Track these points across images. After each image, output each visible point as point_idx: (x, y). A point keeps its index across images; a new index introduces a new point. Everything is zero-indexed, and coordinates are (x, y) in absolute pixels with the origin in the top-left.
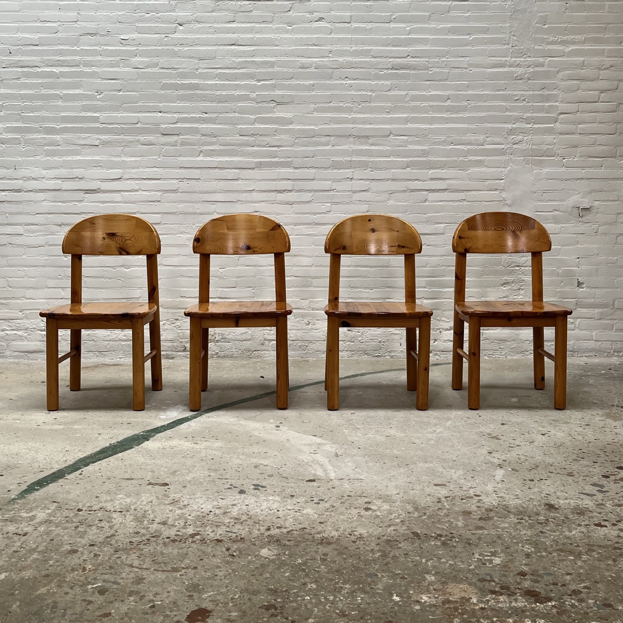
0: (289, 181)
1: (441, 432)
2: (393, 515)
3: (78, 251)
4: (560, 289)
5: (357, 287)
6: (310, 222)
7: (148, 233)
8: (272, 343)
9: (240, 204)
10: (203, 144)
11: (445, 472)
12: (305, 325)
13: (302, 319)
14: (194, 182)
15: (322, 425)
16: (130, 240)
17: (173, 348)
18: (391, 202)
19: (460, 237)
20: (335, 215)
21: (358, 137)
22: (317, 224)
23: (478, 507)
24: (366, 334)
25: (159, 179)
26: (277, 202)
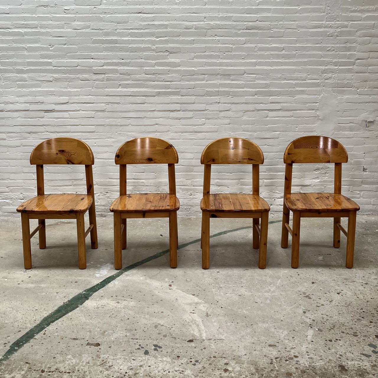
0: (179, 104)
1: (274, 292)
2: (242, 376)
3: (40, 162)
4: (352, 173)
6: (192, 131)
7: (85, 151)
9: (146, 119)
10: (121, 80)
11: (275, 333)
13: (187, 192)
14: (116, 105)
15: (198, 284)
16: (74, 154)
17: (105, 210)
18: (245, 118)
19: (289, 154)
20: (208, 126)
21: (224, 75)
22: (196, 132)
23: (296, 368)
25: (93, 103)
26: (170, 118)
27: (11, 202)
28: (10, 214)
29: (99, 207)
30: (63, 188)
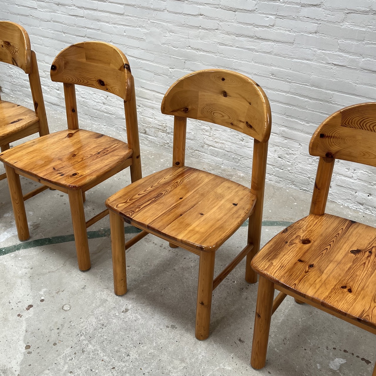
5: (293, 117)
8: (210, 148)
12: (239, 140)
13: (237, 134)
22: (258, 38)
24: (296, 165)
26: (221, 6)
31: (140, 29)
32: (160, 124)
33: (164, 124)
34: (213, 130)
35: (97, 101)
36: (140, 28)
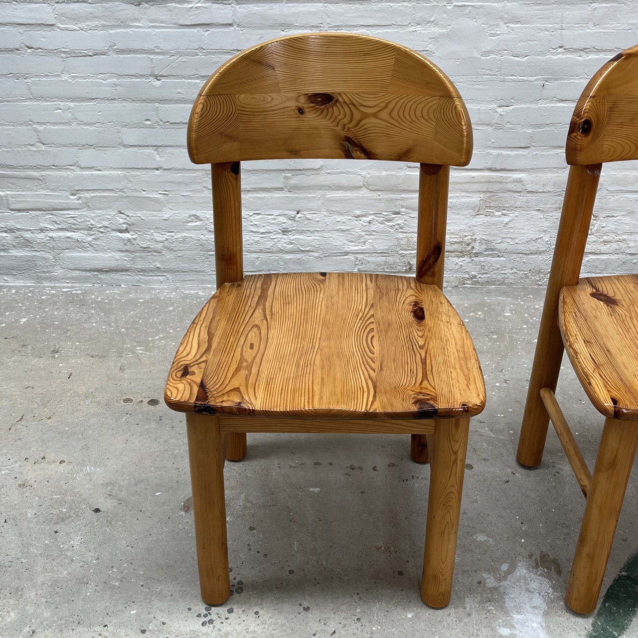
27: (90, 239)
28: (88, 274)
29: (367, 259)
30: (255, 198)
31: (418, 28)
32: (455, 240)
33: (466, 238)
34: (601, 218)
35: (264, 231)
36: (418, 26)
